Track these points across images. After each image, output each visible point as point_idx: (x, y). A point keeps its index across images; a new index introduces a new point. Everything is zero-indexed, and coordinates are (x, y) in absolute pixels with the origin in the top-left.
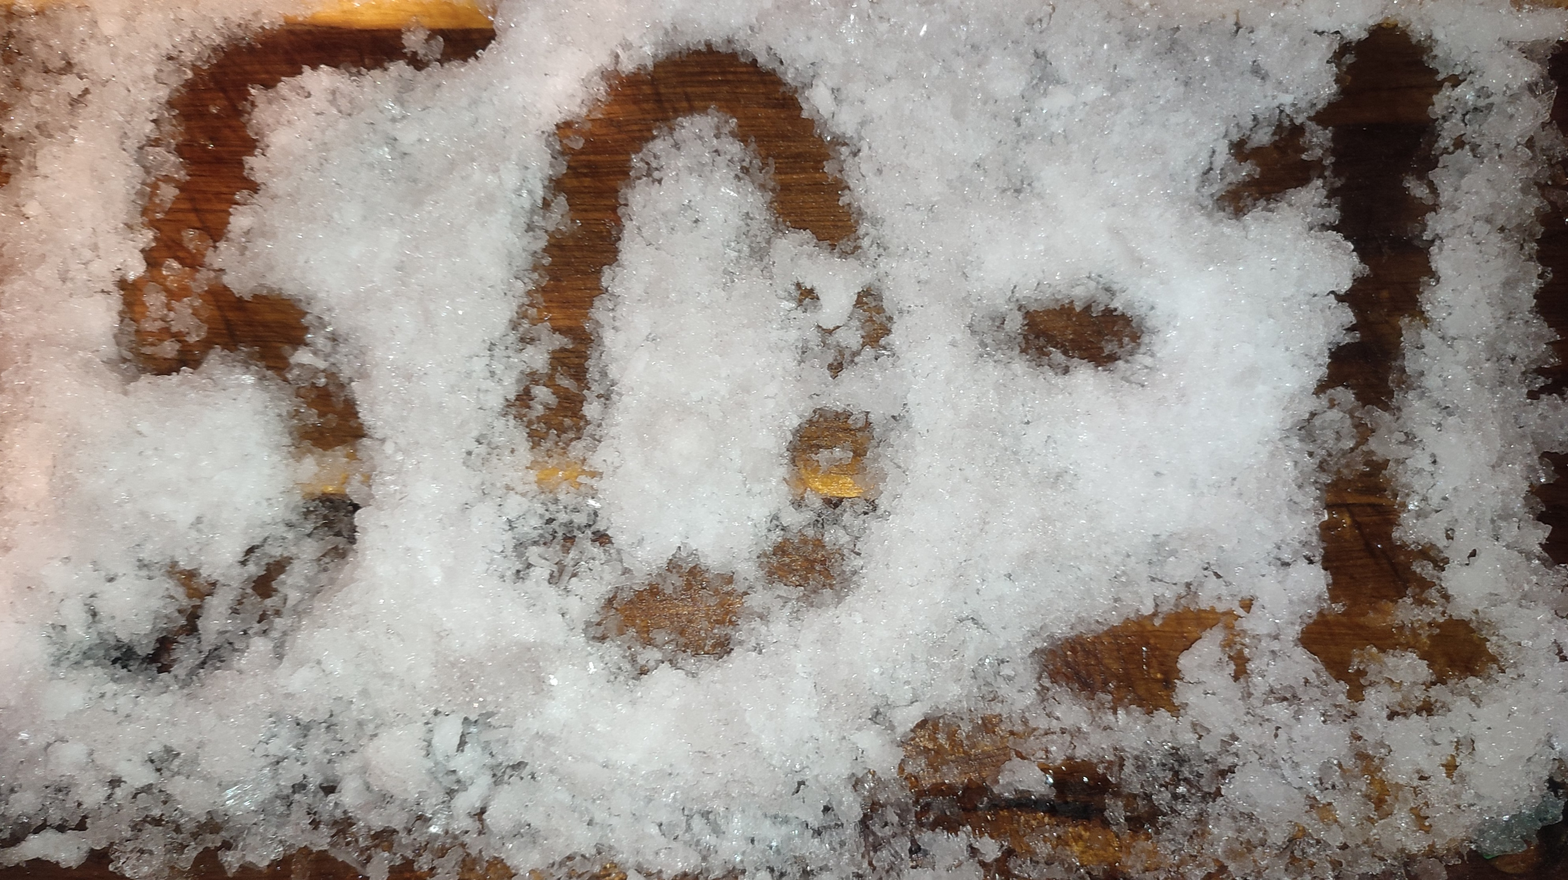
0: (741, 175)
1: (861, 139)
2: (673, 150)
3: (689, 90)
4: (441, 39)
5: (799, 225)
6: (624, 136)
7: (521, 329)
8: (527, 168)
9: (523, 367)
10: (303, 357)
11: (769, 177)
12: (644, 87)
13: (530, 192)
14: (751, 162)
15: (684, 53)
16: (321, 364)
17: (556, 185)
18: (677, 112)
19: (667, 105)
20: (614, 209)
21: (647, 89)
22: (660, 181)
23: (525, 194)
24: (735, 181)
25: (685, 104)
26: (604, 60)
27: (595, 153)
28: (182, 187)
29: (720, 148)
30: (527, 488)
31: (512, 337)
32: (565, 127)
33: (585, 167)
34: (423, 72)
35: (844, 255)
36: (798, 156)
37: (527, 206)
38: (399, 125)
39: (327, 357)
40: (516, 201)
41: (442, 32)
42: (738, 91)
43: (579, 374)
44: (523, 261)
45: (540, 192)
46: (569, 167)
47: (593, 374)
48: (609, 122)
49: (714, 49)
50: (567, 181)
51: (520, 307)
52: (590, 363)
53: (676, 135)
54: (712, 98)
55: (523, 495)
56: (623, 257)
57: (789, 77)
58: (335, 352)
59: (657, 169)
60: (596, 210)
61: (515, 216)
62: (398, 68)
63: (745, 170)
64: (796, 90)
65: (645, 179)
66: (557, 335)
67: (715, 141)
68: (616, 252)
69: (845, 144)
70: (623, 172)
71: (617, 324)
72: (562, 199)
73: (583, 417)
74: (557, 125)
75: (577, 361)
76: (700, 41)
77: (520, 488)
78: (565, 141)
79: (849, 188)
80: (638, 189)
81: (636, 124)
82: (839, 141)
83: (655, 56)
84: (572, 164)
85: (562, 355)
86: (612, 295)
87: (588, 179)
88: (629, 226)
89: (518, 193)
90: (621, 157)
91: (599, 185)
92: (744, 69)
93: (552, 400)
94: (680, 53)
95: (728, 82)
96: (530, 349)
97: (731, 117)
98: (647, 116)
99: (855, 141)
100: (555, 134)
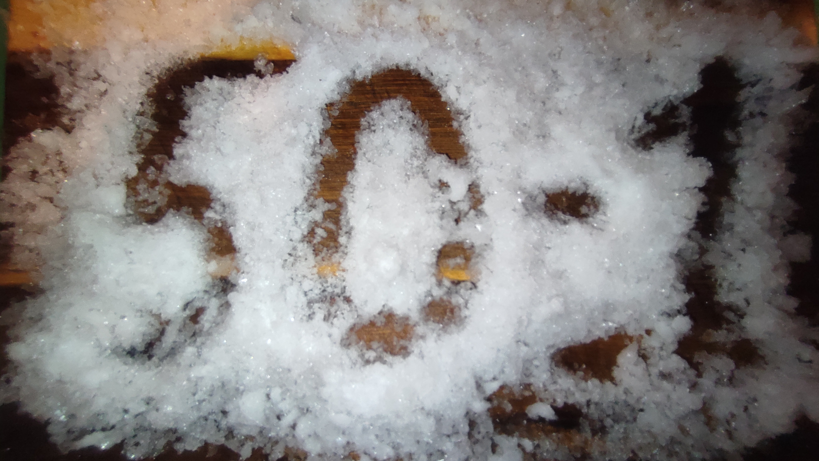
0: (413, 128)
1: (470, 112)
2: (381, 116)
3: (388, 88)
4: (273, 64)
5: (440, 152)
6: (357, 110)
7: (310, 201)
8: (311, 125)
9: (310, 219)
10: (209, 214)
11: (425, 128)
12: (367, 87)
13: (314, 137)
14: (417, 122)
15: (386, 70)
16: (218, 217)
17: (326, 133)
18: (382, 98)
19: (378, 95)
20: (353, 144)
21: (368, 88)
22: (374, 131)
23: (311, 137)
24: (410, 131)
25: (386, 95)
26: (348, 73)
27: (344, 118)
28: (154, 134)
29: (403, 115)
30: (313, 276)
31: (305, 205)
32: (330, 105)
33: (340, 124)
34: (263, 79)
35: (461, 166)
36: (438, 120)
37: (312, 143)
38: (252, 105)
39: (221, 214)
40: (306, 141)
41: (273, 61)
42: (411, 88)
43: (337, 222)
44: (310, 170)
45: (318, 137)
46: (332, 125)
47: (343, 222)
48: (350, 103)
49: (400, 69)
50: (331, 131)
51: (309, 191)
52: (342, 217)
53: (382, 109)
54: (399, 92)
55: (311, 280)
56: (357, 167)
57: (435, 82)
58: (224, 211)
59: (373, 125)
60: (345, 145)
61: (306, 148)
62: (251, 78)
63: (414, 125)
64: (438, 88)
65: (367, 130)
66: (327, 204)
67: (401, 112)
68: (354, 165)
69: (462, 114)
70: (358, 127)
71: (354, 199)
72: (328, 139)
73: (338, 242)
74: (326, 105)
75: (336, 215)
76: (393, 64)
77: (310, 276)
78: (330, 112)
79: (464, 135)
80: (364, 135)
81: (364, 104)
82: (459, 113)
83: (372, 72)
84: (334, 123)
85: (329, 213)
86: (352, 185)
87: (341, 130)
88: (360, 153)
89: (307, 136)
90: (355, 120)
91: (346, 133)
92: (414, 78)
93: (324, 234)
94: (384, 70)
95: (406, 85)
96: (314, 211)
97: (408, 101)
98: (369, 100)
99: (467, 112)
100: (325, 109)
